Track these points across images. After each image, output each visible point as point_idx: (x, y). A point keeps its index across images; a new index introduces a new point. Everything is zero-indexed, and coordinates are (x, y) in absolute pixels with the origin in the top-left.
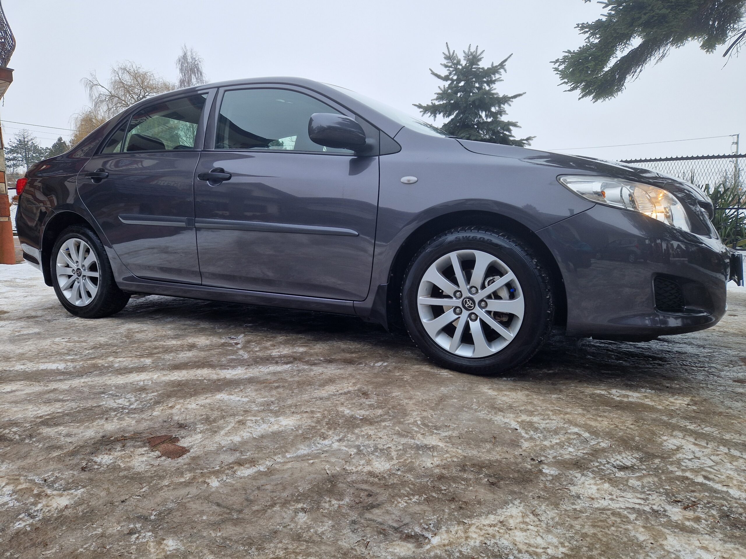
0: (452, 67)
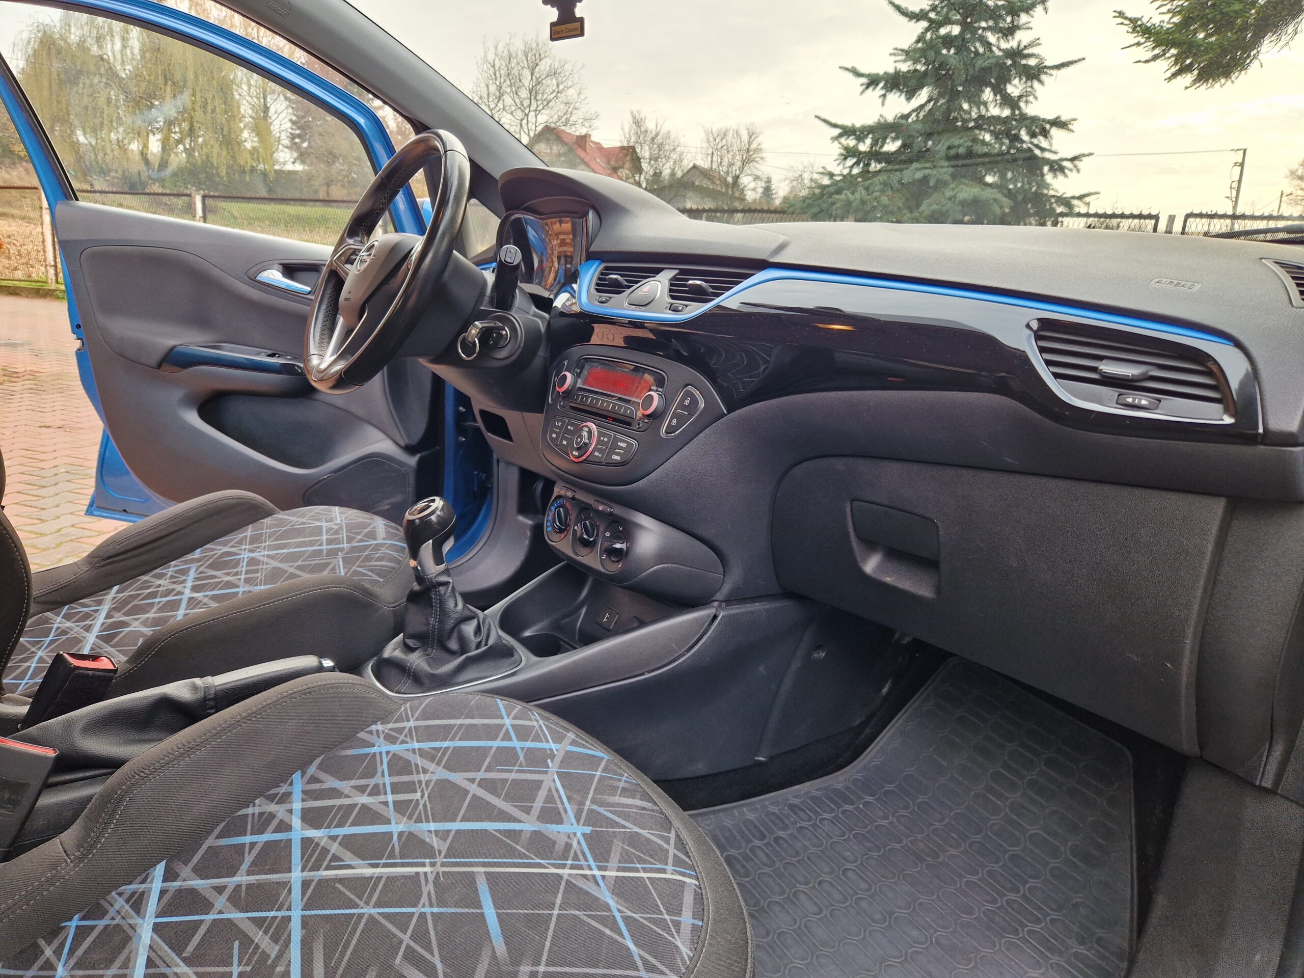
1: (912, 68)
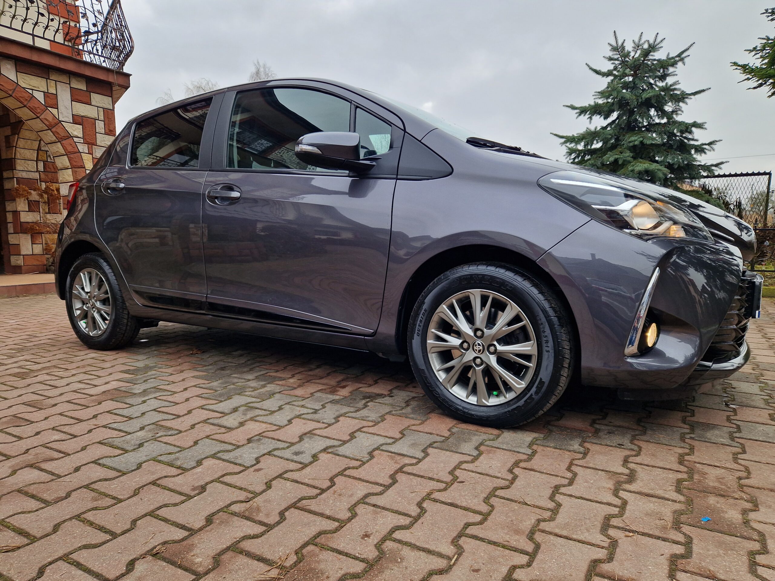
0: (618, 60)
1: (605, 101)
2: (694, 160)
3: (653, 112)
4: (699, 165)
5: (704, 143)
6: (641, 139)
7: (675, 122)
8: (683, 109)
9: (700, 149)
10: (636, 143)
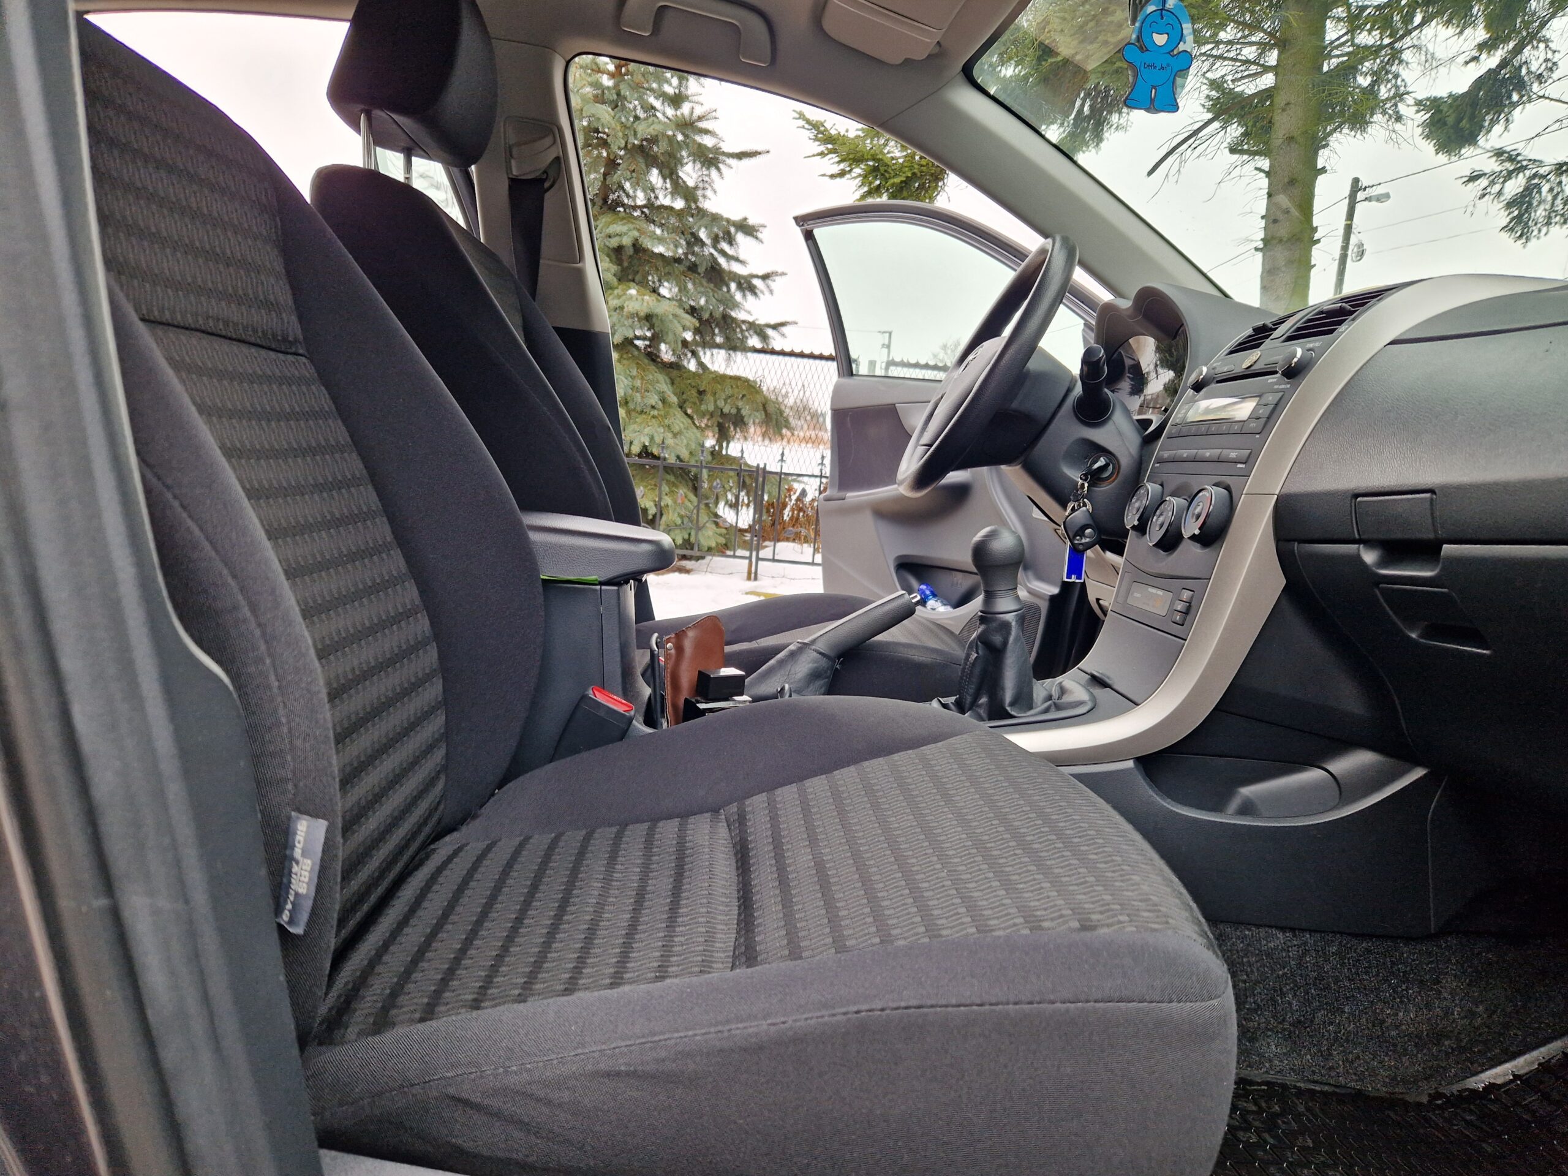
2: (736, 305)
3: (655, 177)
4: (744, 322)
5: (755, 273)
6: (636, 234)
7: (701, 213)
8: (715, 186)
9: (747, 285)
10: (626, 241)
